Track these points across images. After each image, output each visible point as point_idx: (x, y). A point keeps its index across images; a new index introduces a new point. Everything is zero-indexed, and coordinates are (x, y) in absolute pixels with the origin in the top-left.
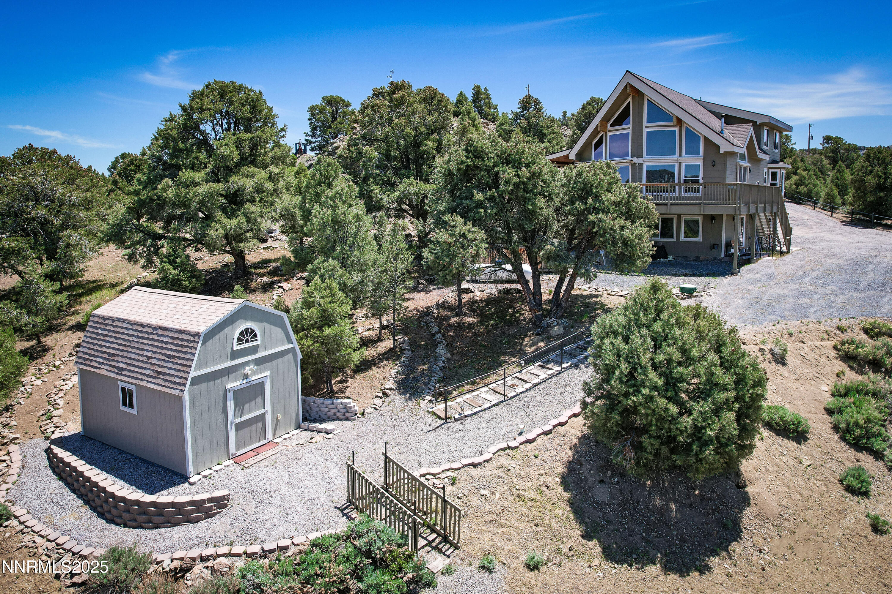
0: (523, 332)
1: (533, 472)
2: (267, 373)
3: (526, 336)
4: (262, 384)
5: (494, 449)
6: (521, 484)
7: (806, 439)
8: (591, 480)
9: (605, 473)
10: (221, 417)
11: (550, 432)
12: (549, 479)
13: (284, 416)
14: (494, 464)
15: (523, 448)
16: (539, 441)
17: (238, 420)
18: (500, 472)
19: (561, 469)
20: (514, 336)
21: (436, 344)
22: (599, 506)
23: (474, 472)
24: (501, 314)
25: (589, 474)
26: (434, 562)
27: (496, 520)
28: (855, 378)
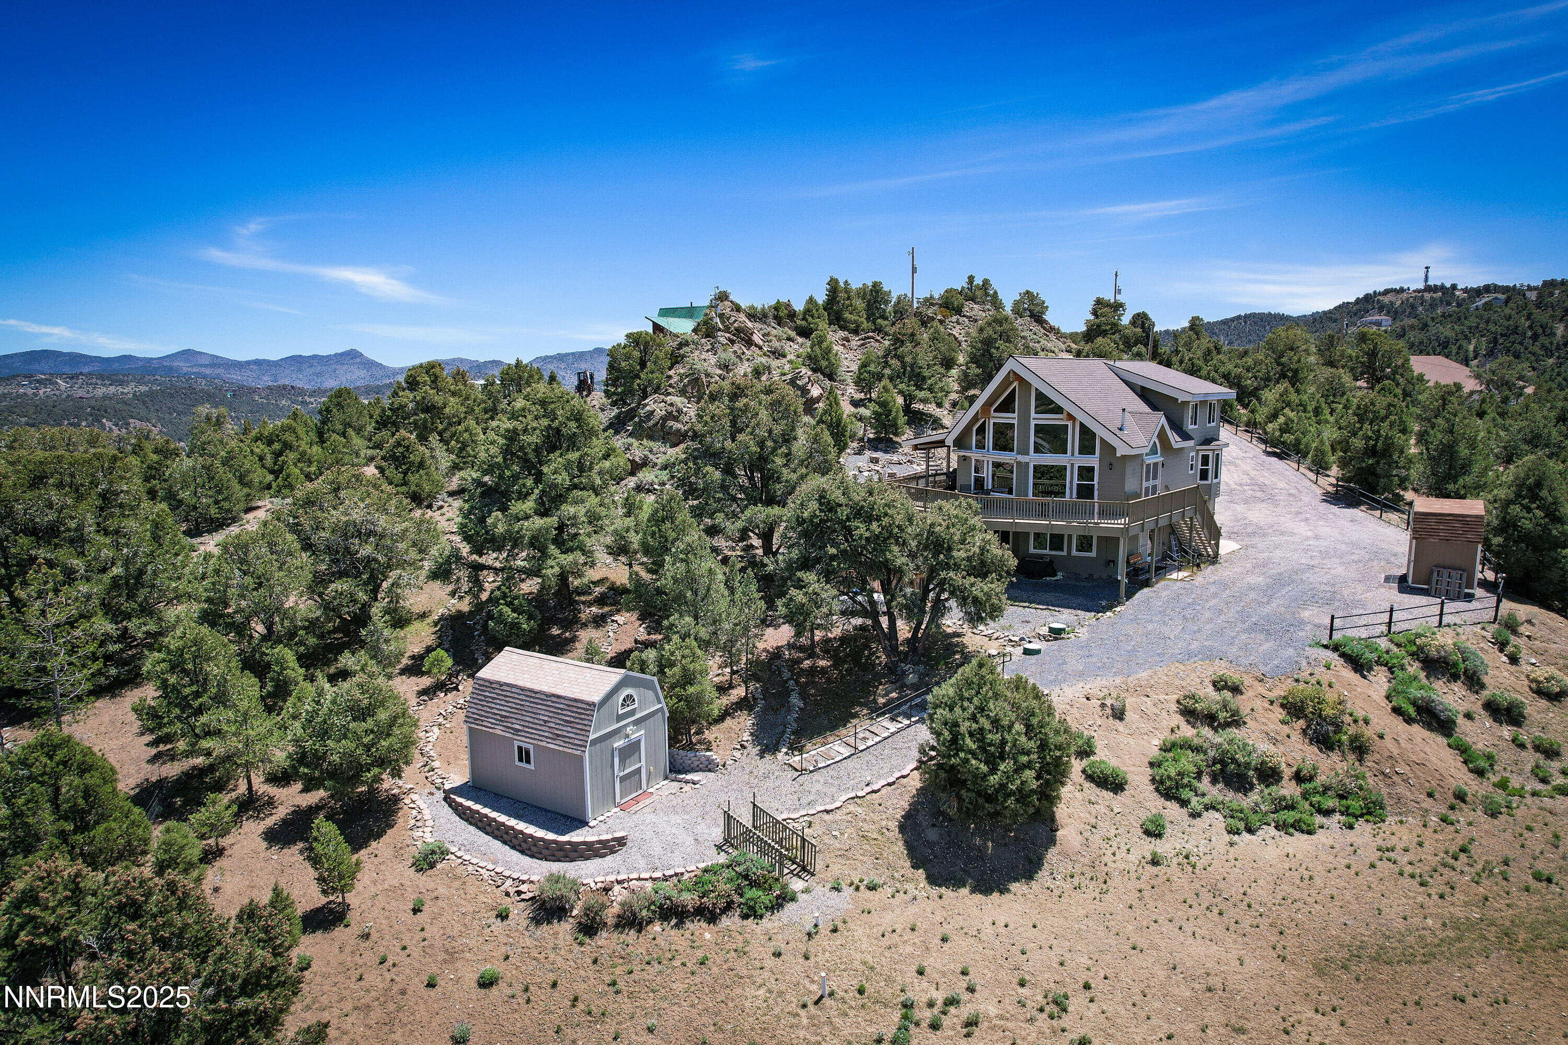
0: (878, 678)
1: (876, 817)
2: (643, 732)
3: (881, 684)
4: (639, 741)
5: (844, 798)
6: (866, 827)
7: (1123, 790)
8: (924, 823)
9: (937, 819)
10: (610, 771)
11: (894, 783)
12: (890, 823)
13: (655, 769)
14: (844, 810)
15: (869, 797)
16: (884, 791)
17: (622, 774)
18: (849, 818)
19: (899, 814)
20: (869, 683)
21: (787, 693)
22: (931, 845)
23: (827, 817)
24: (855, 656)
25: (924, 819)
26: (797, 885)
27: (844, 854)
28: (1187, 732)
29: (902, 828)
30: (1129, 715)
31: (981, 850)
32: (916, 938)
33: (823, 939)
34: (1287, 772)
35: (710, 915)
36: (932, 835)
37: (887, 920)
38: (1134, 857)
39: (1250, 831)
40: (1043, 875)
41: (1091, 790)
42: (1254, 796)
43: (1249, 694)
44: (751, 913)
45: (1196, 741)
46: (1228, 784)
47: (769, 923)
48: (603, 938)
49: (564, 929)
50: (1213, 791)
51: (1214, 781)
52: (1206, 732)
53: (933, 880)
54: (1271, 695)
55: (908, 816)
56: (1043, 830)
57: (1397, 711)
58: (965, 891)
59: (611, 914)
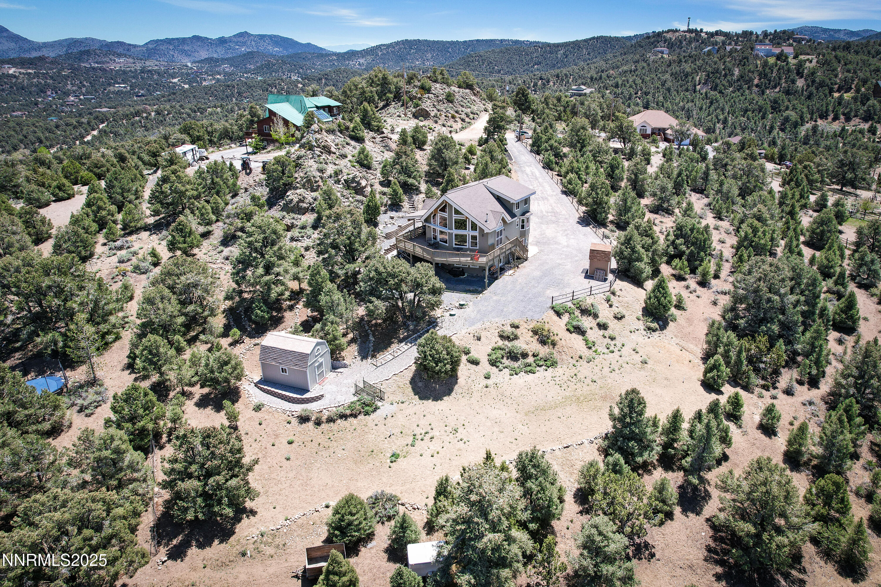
0: (400, 326)
1: (402, 380)
2: (323, 359)
3: (401, 329)
4: (322, 362)
5: (392, 374)
6: (399, 384)
7: (479, 364)
8: (417, 381)
9: (421, 379)
10: (315, 373)
11: (407, 368)
12: (407, 382)
13: (328, 370)
14: (392, 379)
15: (400, 374)
16: (404, 371)
17: (318, 373)
18: (393, 381)
19: (410, 379)
20: (396, 330)
23: (387, 382)
24: (391, 318)
25: (417, 379)
26: (379, 404)
27: (393, 393)
28: (501, 343)
29: (411, 383)
30: (482, 339)
31: (435, 388)
32: (416, 416)
33: (389, 419)
34: (531, 354)
35: (355, 416)
36: (420, 384)
37: (407, 412)
38: (480, 386)
39: (516, 374)
40: (453, 394)
41: (470, 366)
42: (519, 363)
43: (521, 328)
44: (367, 414)
45: (503, 346)
46: (512, 359)
47: (373, 416)
48: (323, 426)
49: (310, 425)
50: (506, 362)
51: (508, 359)
52: (506, 343)
53: (421, 398)
54: (529, 328)
55: (412, 379)
56: (453, 380)
57: (568, 330)
58: (430, 401)
59: (324, 419)
